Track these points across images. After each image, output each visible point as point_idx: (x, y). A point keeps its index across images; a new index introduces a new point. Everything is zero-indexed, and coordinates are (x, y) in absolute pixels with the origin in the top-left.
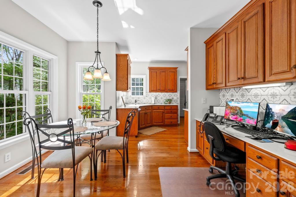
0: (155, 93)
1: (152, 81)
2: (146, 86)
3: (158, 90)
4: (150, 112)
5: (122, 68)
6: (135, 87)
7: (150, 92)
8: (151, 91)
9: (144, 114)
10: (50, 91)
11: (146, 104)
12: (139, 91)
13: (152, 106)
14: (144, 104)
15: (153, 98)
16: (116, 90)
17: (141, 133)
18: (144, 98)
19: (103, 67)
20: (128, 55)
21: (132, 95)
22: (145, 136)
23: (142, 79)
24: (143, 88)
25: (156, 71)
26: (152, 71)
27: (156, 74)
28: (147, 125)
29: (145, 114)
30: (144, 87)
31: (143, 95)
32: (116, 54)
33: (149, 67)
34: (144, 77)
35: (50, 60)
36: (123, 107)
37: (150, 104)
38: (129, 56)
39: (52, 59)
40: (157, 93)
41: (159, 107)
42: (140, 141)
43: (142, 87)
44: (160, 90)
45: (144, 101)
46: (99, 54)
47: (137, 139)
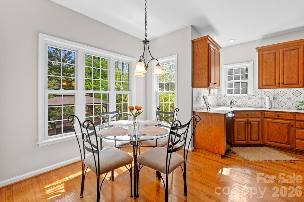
0: (272, 91)
1: (264, 70)
2: (253, 79)
3: (279, 84)
4: (259, 122)
5: (199, 56)
6: (234, 81)
7: (259, 88)
8: (261, 86)
9: (244, 123)
10: (130, 91)
11: (254, 107)
12: (233, 88)
13: (262, 112)
14: (250, 107)
15: (267, 98)
16: (193, 88)
17: (234, 153)
18: (250, 98)
19: (153, 59)
20: (208, 36)
21: (228, 94)
22: (241, 159)
23: (245, 69)
24: (247, 82)
25: (273, 51)
26: (264, 53)
27: (274, 57)
28: (252, 142)
29: (247, 123)
30: (249, 81)
31: (247, 93)
32: (192, 41)
33: (256, 48)
34: (249, 65)
35: (130, 63)
36: (205, 111)
37: (262, 107)
38: (210, 37)
39: (131, 61)
40: (278, 90)
41: (279, 115)
42: (227, 165)
43: (245, 80)
44: (283, 84)
45: (250, 103)
46: (147, 43)
47: (224, 160)
